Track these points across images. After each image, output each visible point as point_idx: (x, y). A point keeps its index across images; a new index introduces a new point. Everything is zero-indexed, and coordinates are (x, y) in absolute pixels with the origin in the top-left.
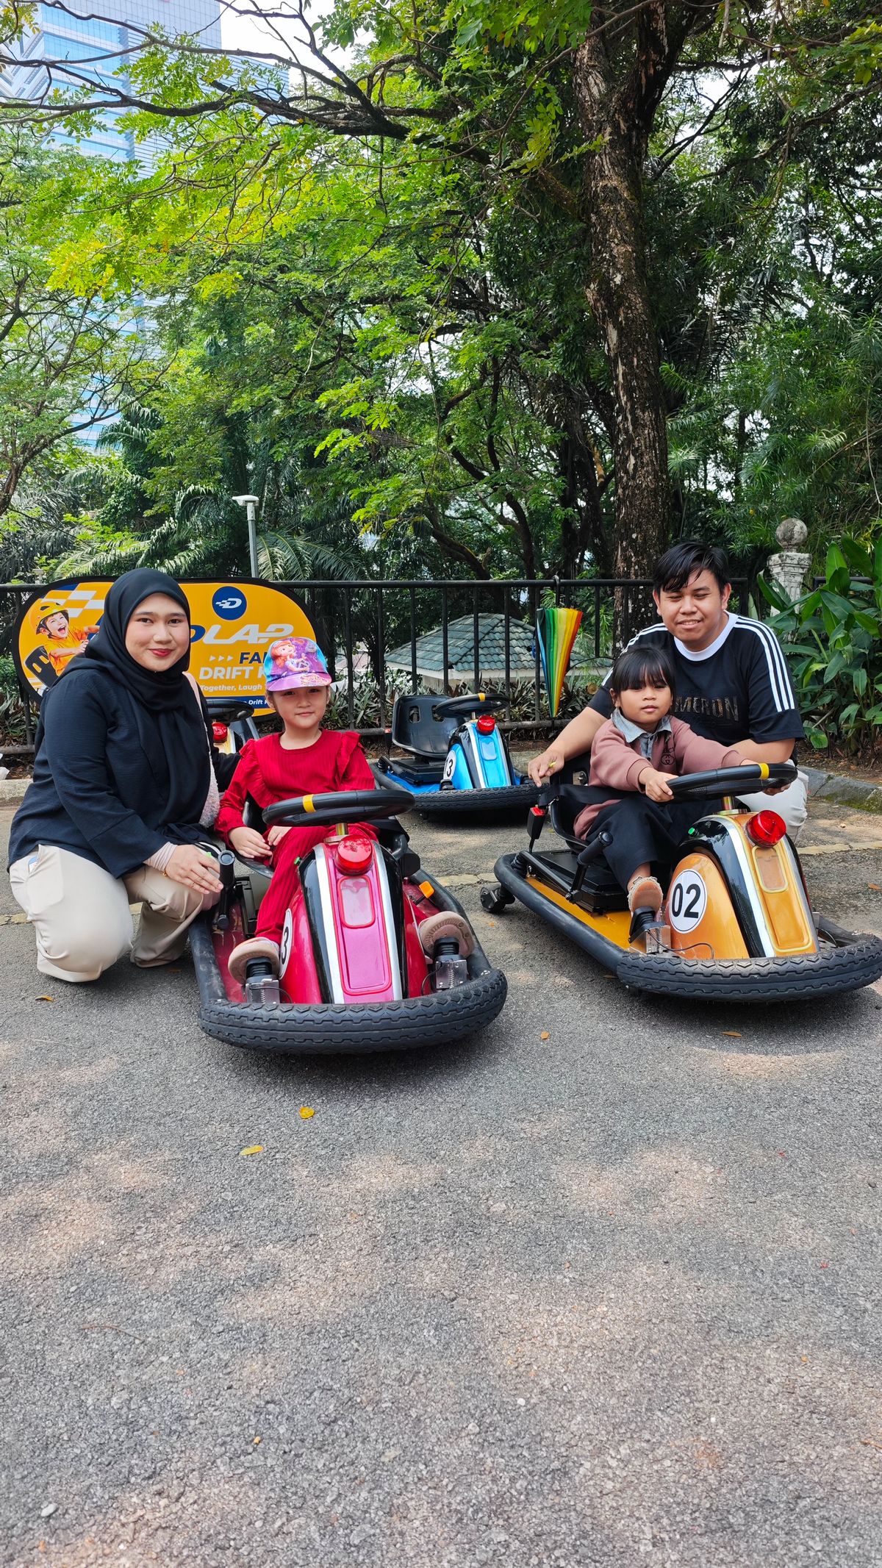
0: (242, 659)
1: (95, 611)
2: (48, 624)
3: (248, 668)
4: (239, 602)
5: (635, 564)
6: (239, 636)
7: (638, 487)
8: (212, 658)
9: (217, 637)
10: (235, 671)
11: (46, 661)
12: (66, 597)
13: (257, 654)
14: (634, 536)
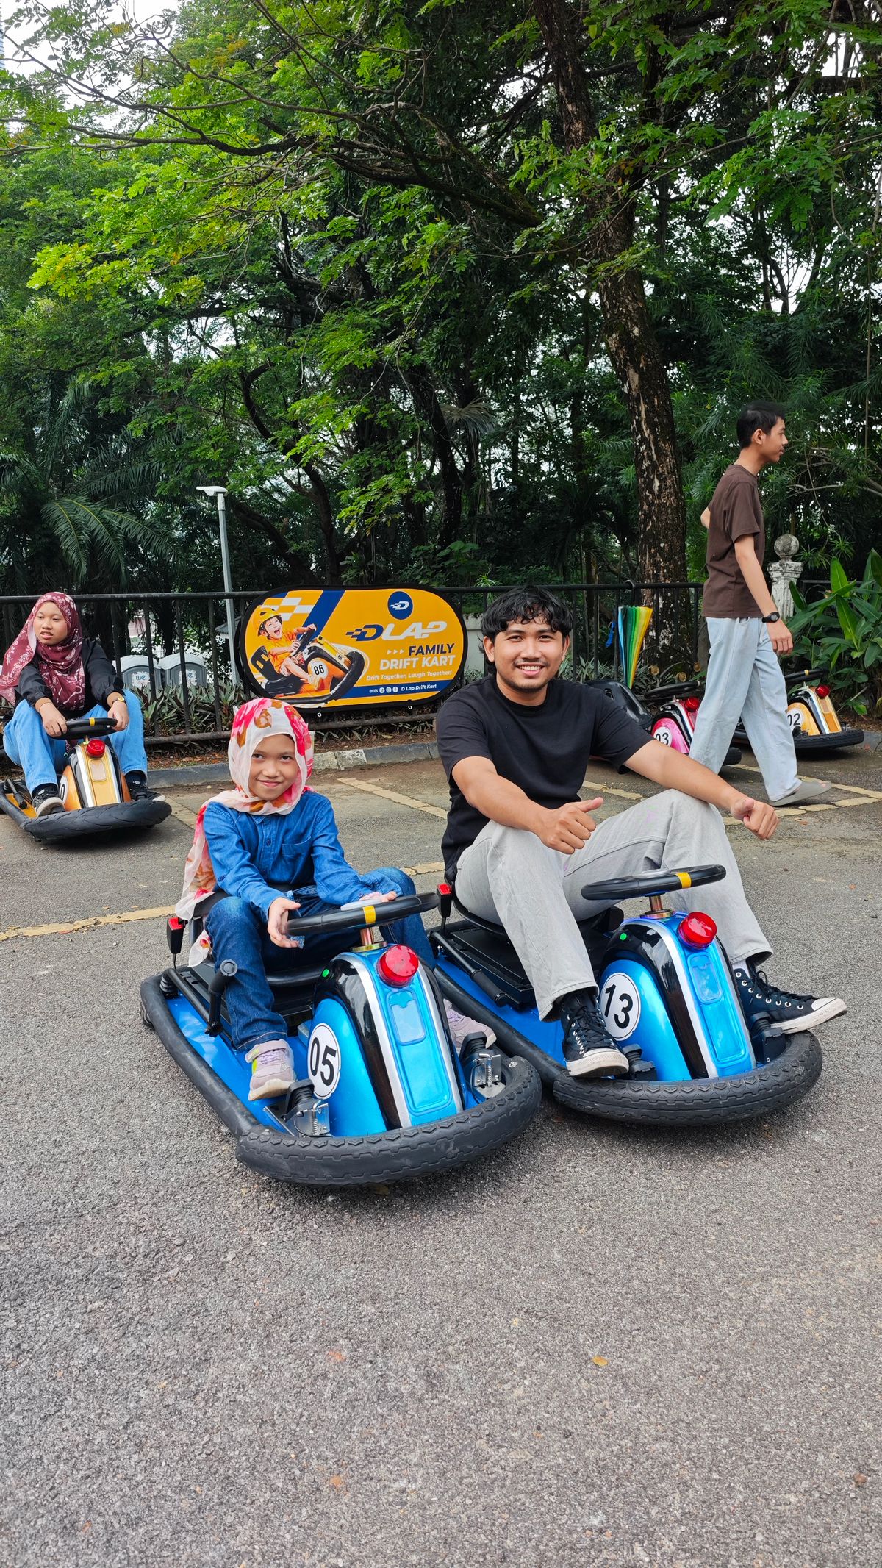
0: (411, 651)
1: (302, 615)
2: (267, 627)
3: (415, 659)
4: (407, 604)
5: (664, 568)
6: (408, 633)
7: (663, 505)
8: (389, 652)
9: (392, 634)
10: (405, 663)
11: (266, 659)
12: (278, 604)
13: (421, 647)
14: (662, 545)
